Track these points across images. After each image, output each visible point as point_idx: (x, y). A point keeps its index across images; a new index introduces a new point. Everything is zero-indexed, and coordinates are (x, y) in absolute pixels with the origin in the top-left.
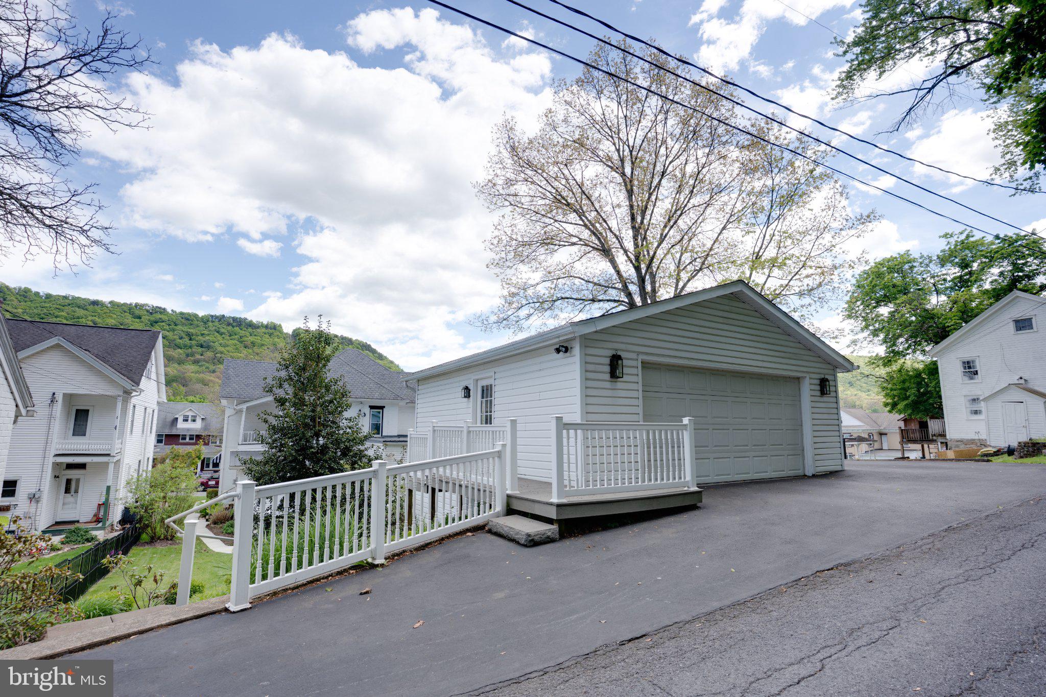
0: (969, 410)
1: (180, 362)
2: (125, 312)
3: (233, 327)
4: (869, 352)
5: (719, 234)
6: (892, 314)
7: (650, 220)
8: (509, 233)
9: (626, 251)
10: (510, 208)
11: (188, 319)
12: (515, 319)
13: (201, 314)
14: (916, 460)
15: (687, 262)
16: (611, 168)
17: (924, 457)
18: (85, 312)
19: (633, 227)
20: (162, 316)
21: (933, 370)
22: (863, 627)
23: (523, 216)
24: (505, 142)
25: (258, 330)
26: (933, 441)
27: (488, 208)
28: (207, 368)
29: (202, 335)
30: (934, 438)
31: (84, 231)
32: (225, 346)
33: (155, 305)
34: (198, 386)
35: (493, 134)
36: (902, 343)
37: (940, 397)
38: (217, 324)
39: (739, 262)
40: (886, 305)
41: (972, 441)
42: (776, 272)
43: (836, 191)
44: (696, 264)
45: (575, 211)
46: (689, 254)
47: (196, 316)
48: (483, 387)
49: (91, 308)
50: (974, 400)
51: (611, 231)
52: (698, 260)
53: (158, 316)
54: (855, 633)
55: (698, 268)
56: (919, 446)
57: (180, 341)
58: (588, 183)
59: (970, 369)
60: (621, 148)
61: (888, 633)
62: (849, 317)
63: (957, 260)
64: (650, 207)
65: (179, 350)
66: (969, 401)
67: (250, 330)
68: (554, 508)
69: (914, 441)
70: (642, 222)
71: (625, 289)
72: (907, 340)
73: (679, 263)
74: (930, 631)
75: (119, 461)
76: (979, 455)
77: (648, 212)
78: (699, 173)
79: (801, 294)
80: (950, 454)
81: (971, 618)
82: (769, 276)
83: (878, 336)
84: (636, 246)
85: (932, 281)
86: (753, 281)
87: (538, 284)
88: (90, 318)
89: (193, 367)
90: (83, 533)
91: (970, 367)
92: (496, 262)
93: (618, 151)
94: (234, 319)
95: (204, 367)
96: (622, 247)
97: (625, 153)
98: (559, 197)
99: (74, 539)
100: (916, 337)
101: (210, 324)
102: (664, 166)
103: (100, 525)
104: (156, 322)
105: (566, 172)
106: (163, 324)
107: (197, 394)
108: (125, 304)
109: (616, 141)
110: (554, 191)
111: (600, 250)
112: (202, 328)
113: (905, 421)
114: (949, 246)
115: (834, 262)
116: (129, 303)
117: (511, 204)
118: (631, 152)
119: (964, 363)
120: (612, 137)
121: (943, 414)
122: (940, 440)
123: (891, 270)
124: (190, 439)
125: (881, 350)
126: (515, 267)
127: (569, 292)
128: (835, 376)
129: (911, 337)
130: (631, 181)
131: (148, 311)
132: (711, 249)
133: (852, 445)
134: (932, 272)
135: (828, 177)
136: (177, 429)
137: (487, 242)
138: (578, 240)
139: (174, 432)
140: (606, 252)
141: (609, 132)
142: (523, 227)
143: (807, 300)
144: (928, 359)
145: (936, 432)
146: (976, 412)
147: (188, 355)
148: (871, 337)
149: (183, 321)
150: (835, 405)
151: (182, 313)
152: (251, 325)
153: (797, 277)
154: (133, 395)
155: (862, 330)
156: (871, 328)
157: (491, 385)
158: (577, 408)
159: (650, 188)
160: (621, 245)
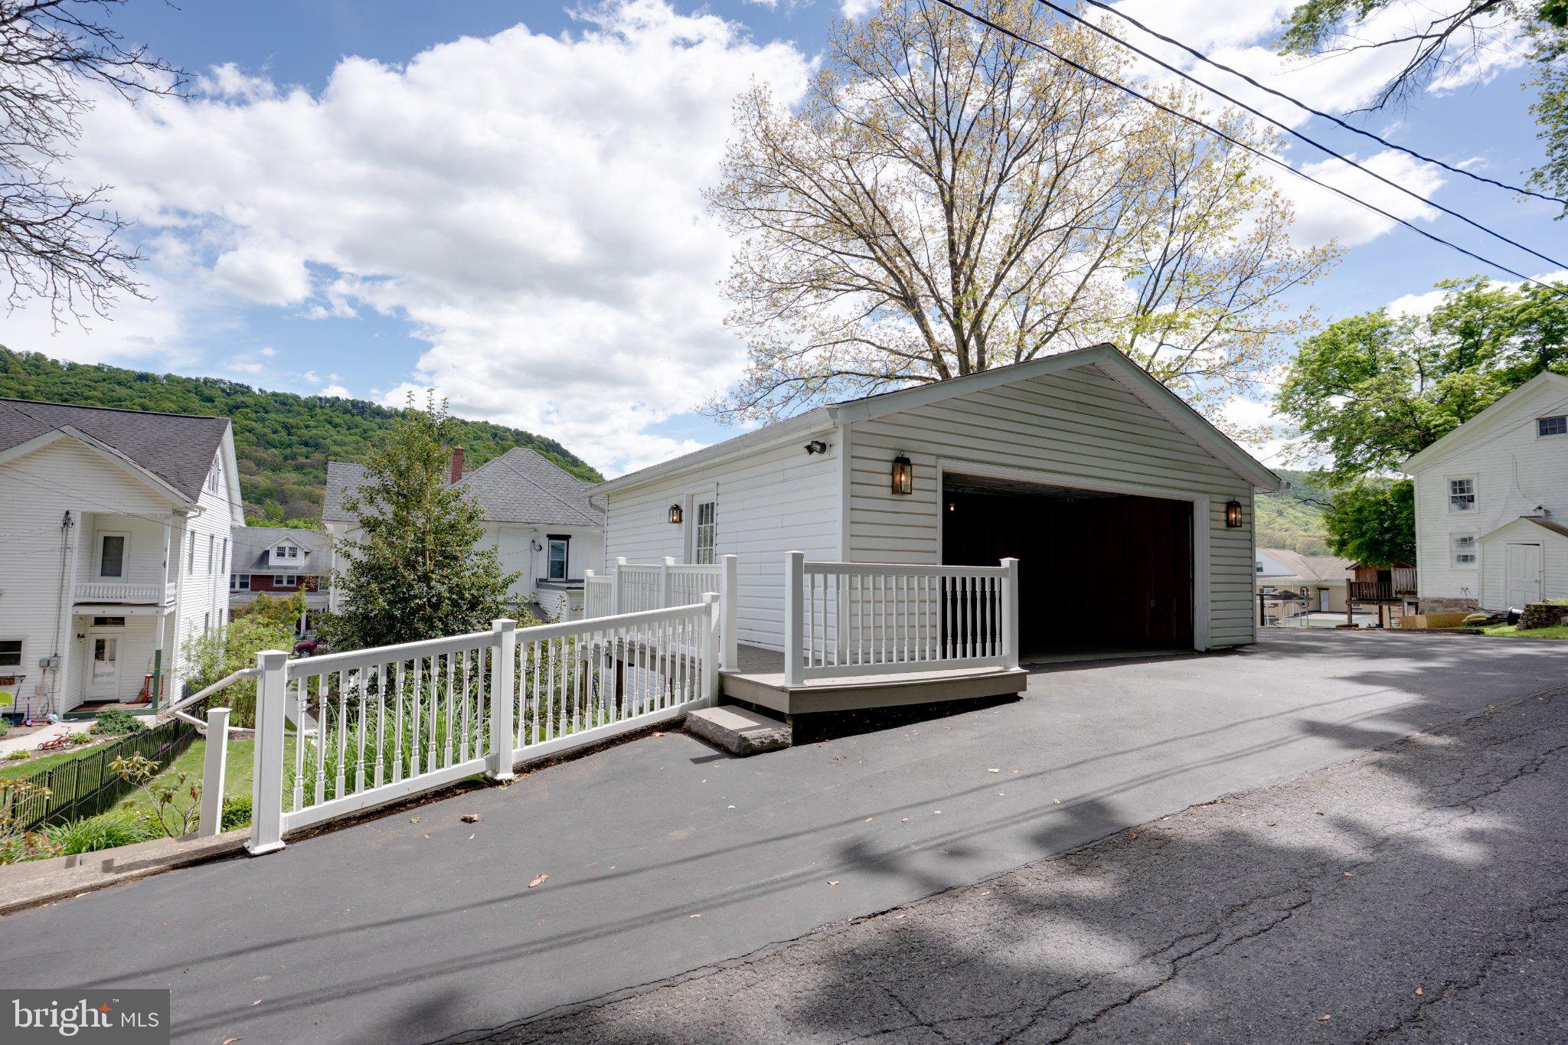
0: (1455, 555)
1: (275, 469)
2: (189, 391)
3: (353, 415)
4: (1310, 464)
5: (1087, 277)
6: (1350, 406)
7: (979, 251)
8: (757, 270)
9: (939, 300)
10: (763, 231)
11: (284, 404)
12: (765, 404)
13: (304, 395)
14: (1370, 628)
15: (1037, 319)
16: (920, 167)
17: (1380, 625)
18: (129, 392)
19: (953, 263)
20: (245, 399)
21: (1406, 494)
22: (1251, 902)
23: (782, 243)
24: (753, 124)
25: (391, 421)
26: (1397, 601)
27: (728, 229)
28: (316, 477)
29: (307, 427)
30: (1399, 596)
31: (95, 262)
32: (342, 444)
33: (233, 382)
34: (304, 504)
35: (735, 111)
36: (1361, 452)
37: (1413, 535)
38: (327, 411)
39: (1115, 321)
40: (1340, 393)
41: (1456, 602)
42: (1172, 338)
43: (1275, 209)
44: (1049, 323)
45: (861, 236)
46: (1039, 308)
47: (296, 398)
48: (701, 507)
49: (138, 385)
50: (1464, 540)
51: (918, 269)
52: (1053, 317)
53: (240, 398)
54: (1236, 914)
55: (1051, 330)
56: (1375, 608)
57: (275, 436)
58: (883, 190)
59: (1462, 494)
60: (938, 135)
61: (1290, 915)
62: (1284, 409)
63: (1458, 324)
64: (980, 230)
65: (273, 450)
66: (1458, 541)
67: (378, 420)
68: (787, 697)
69: (1369, 601)
70: (967, 255)
71: (937, 361)
72: (1369, 447)
73: (1023, 321)
74: (1358, 912)
75: (173, 614)
76: (1464, 624)
77: (976, 240)
78: (1058, 175)
79: (1209, 373)
80: (1422, 621)
81: (1427, 891)
82: (1161, 344)
83: (1325, 440)
84: (956, 291)
85: (1416, 357)
86: (1136, 351)
87: (804, 351)
88: (138, 401)
89: (294, 475)
90: (124, 719)
91: (1462, 491)
92: (738, 316)
93: (933, 139)
94: (354, 404)
95: (311, 477)
96: (934, 296)
97: (944, 144)
98: (838, 214)
99: (109, 726)
100: (1382, 443)
101: (318, 410)
102: (1004, 165)
103: (150, 706)
104: (237, 407)
105: (849, 173)
106: (248, 410)
107: (303, 516)
108: (189, 380)
109: (930, 124)
110: (829, 203)
111: (901, 298)
112: (305, 417)
113: (1357, 569)
114: (1447, 301)
115: (1264, 324)
116: (194, 378)
117: (764, 225)
118: (953, 141)
119: (1454, 483)
120: (923, 117)
121: (1415, 561)
122: (1407, 599)
123: (1354, 337)
124: (289, 582)
125: (1329, 462)
126: (768, 323)
127: (851, 364)
128: (1251, 498)
129: (1376, 443)
130: (951, 189)
131: (223, 391)
132: (1074, 299)
133: (1276, 605)
134: (1418, 342)
135: (1264, 187)
136: (269, 568)
137: (723, 283)
138: (866, 282)
139: (264, 572)
140: (909, 301)
141: (919, 109)
142: (782, 261)
143: (1217, 382)
144: (1398, 477)
145: (1403, 587)
146: (1465, 559)
147: (286, 458)
148: (1315, 441)
149: (277, 405)
150: (1248, 544)
151: (274, 394)
152: (379, 412)
153: (1205, 345)
154: (189, 515)
155: (1302, 431)
156: (1316, 427)
157: (713, 504)
158: (837, 540)
159: (981, 201)
160: (932, 291)
